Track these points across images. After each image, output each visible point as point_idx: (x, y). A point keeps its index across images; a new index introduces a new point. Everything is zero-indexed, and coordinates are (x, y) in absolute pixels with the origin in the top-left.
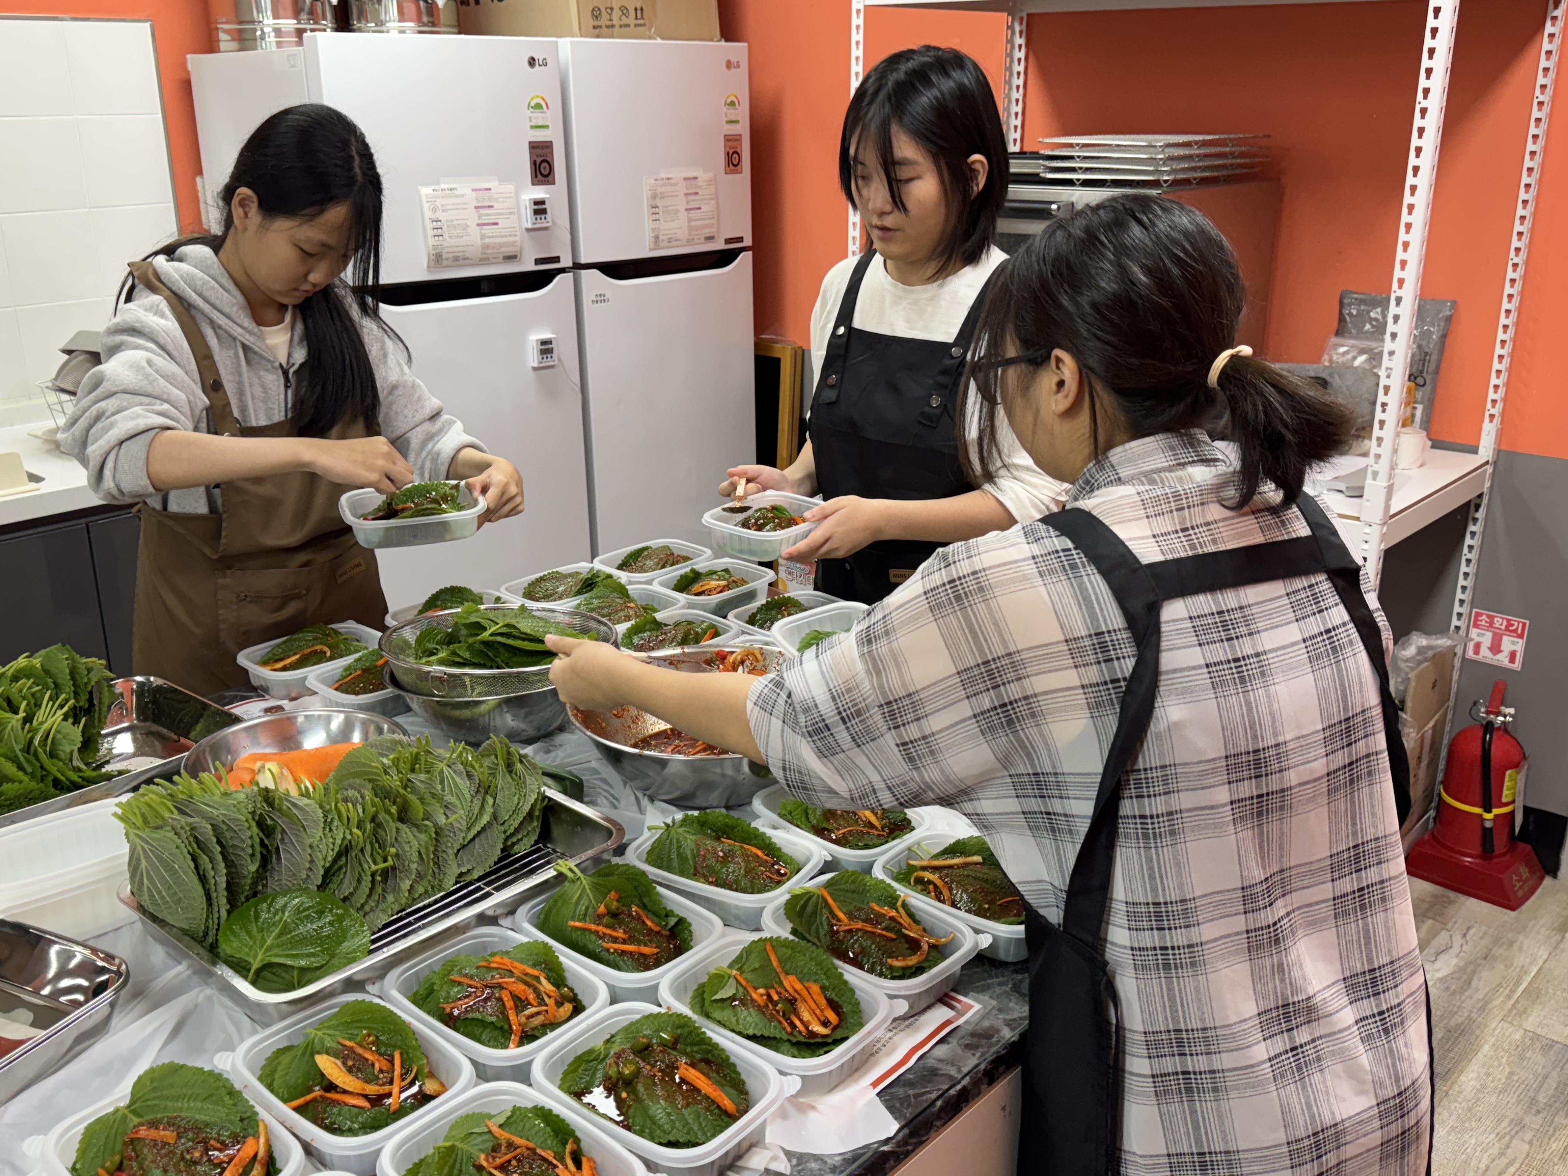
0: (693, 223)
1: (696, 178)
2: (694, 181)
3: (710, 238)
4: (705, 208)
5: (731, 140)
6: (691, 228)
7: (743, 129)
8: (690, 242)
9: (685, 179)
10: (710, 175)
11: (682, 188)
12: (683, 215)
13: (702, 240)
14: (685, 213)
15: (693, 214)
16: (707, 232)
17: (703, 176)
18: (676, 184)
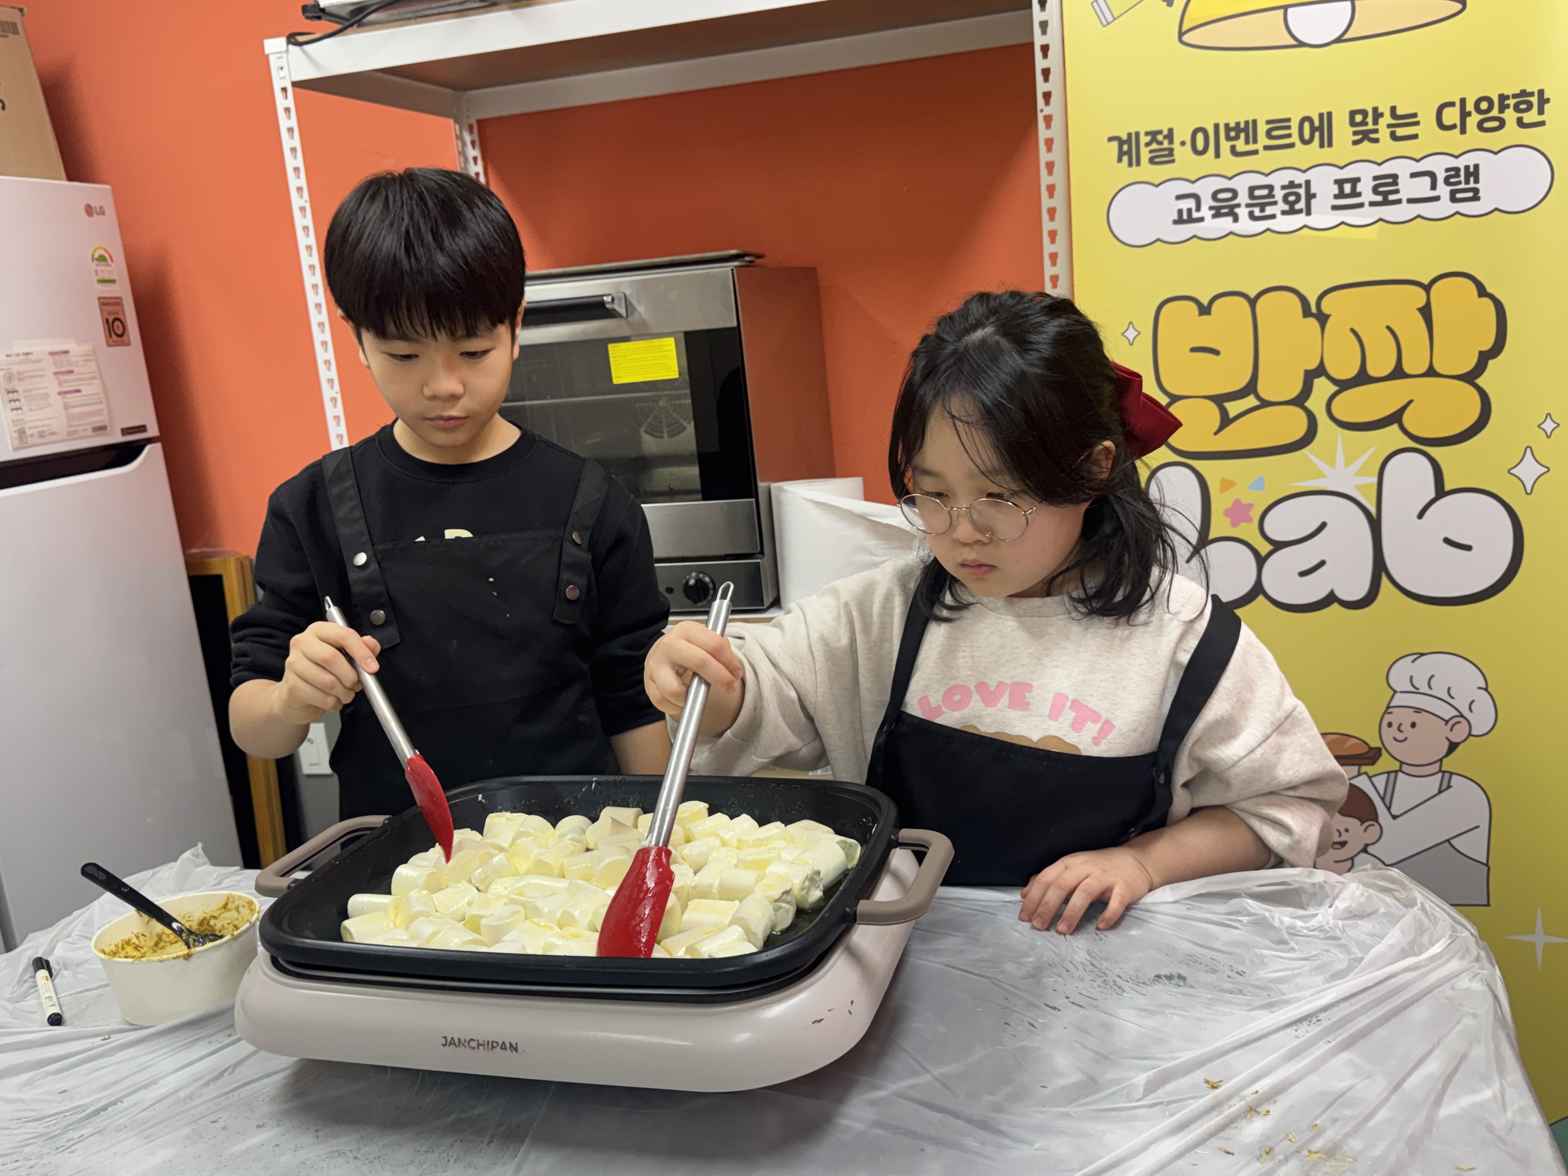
0: (72, 411)
1: (67, 352)
2: (64, 356)
3: (100, 429)
4: (85, 390)
5: (108, 305)
6: (70, 417)
7: (123, 290)
8: (72, 435)
9: (51, 354)
10: (86, 348)
11: (49, 366)
12: (57, 401)
13: (89, 432)
14: (59, 398)
15: (71, 399)
16: (97, 421)
17: (76, 349)
18: (39, 361)
